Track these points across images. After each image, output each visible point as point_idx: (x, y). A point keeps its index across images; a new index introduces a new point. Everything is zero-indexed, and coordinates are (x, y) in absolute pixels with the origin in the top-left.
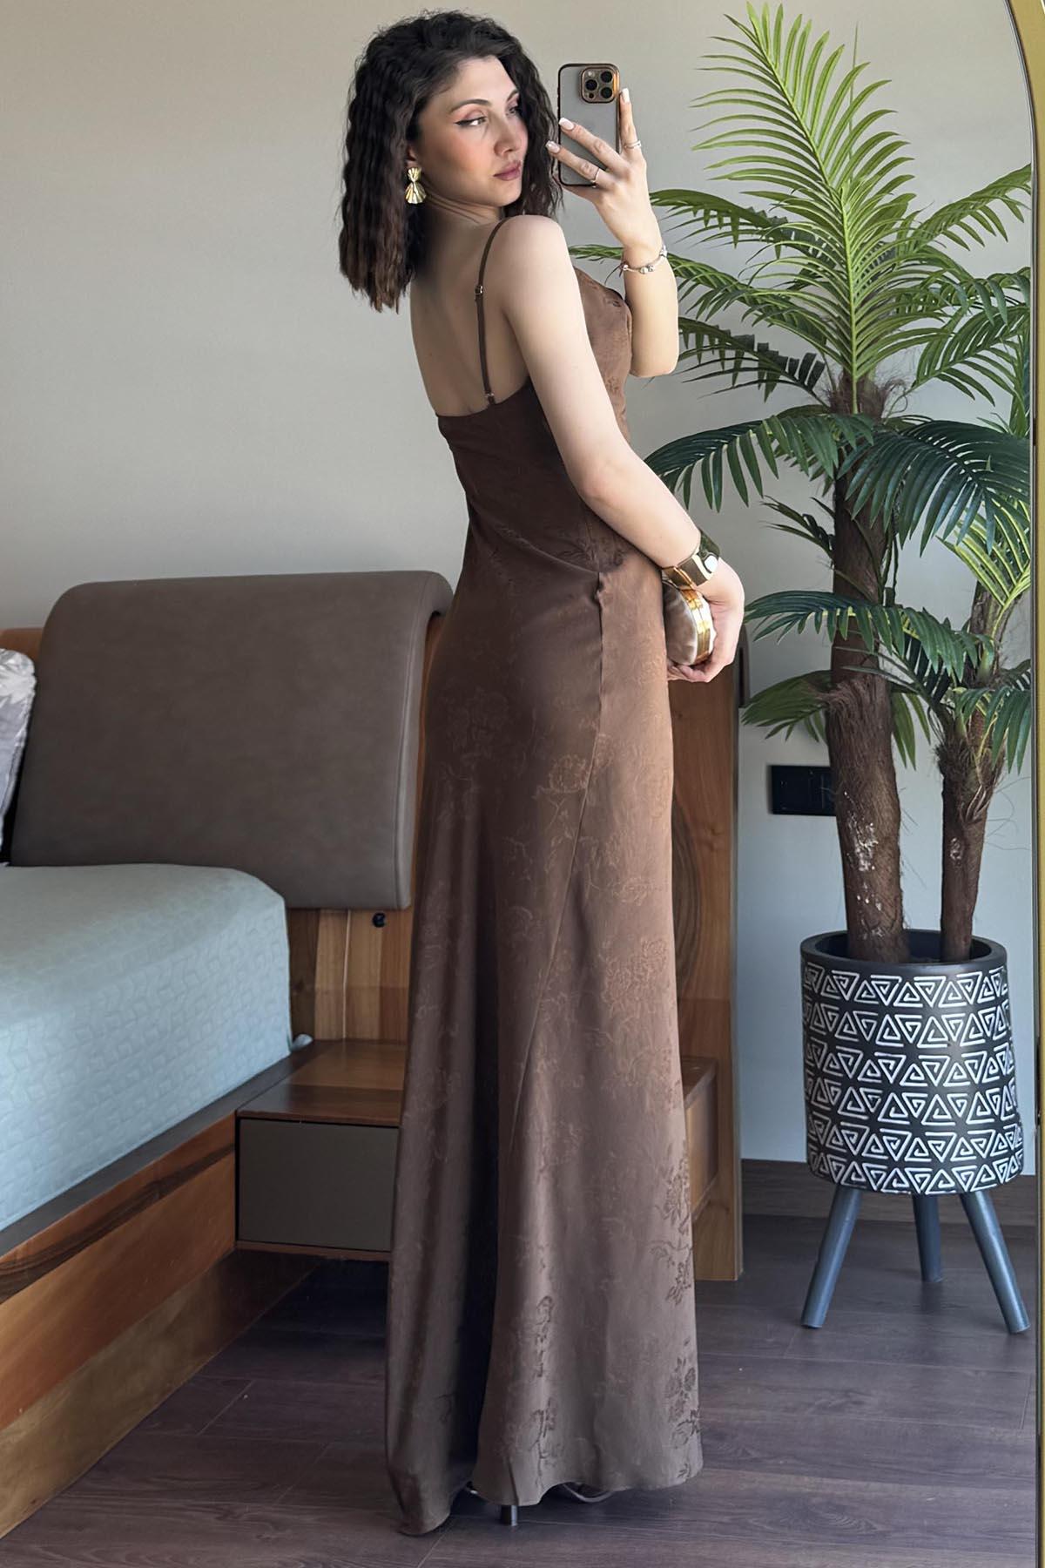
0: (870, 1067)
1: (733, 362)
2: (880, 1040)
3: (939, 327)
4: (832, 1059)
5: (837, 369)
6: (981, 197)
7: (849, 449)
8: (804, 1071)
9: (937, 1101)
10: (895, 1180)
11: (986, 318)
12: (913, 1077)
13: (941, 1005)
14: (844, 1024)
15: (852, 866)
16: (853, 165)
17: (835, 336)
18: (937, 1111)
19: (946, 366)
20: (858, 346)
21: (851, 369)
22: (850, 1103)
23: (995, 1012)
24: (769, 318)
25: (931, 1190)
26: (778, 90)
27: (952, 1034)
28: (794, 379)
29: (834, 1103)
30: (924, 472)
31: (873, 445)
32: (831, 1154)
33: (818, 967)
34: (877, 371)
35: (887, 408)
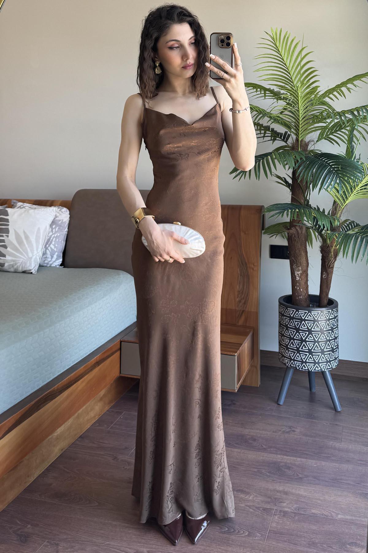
0: (298, 335)
1: (263, 134)
2: (301, 328)
3: (325, 126)
4: (287, 332)
5: (294, 137)
6: (338, 87)
7: (298, 161)
8: (279, 334)
9: (316, 345)
10: (304, 367)
11: (340, 123)
12: (310, 338)
13: (319, 319)
14: (291, 323)
15: (294, 278)
16: (301, 77)
17: (294, 127)
18: (316, 347)
19: (327, 136)
20: (301, 131)
21: (299, 137)
22: (292, 344)
23: (334, 321)
24: (275, 122)
25: (314, 370)
26: (279, 54)
27: (322, 327)
28: (282, 139)
29: (287, 344)
30: (320, 169)
31: (305, 160)
32: (286, 358)
33: (284, 307)
34: (306, 138)
35: (309, 147)
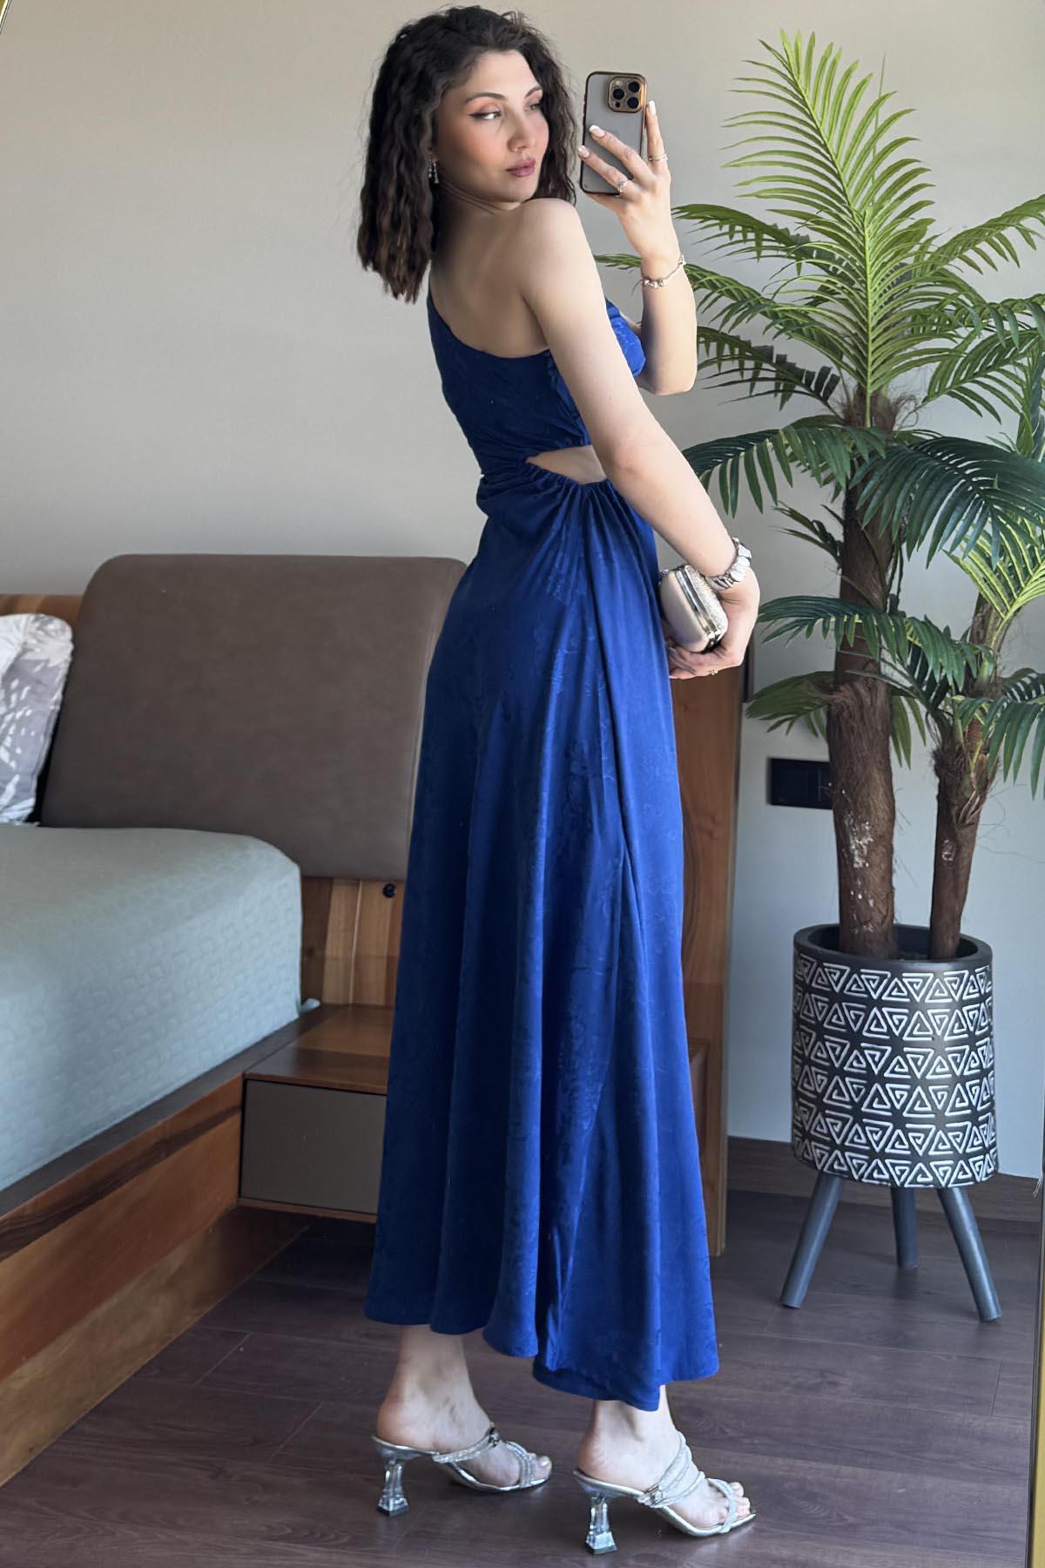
0: (857, 1057)
1: (751, 372)
2: (867, 1031)
3: (952, 347)
4: (819, 1048)
5: (852, 383)
6: (996, 225)
7: (861, 460)
8: (793, 1060)
9: (919, 1093)
10: (876, 1171)
11: (998, 340)
13: (927, 1000)
14: (833, 1015)
15: (847, 862)
16: (875, 189)
17: (852, 352)
18: (918, 1103)
19: (958, 384)
20: (873, 362)
21: (866, 384)
22: (836, 1092)
23: (979, 1009)
24: (789, 332)
25: (910, 1183)
26: (805, 113)
27: (937, 1029)
28: (810, 390)
29: (819, 1091)
30: (932, 487)
31: (884, 458)
32: (815, 1141)
33: (811, 959)
34: (890, 387)
35: (898, 422)
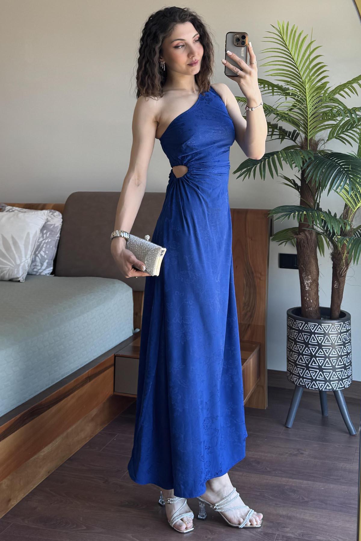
0: (307, 350)
2: (310, 342)
3: (335, 124)
4: (295, 347)
5: (303, 136)
6: (350, 83)
7: (306, 161)
8: (287, 349)
9: (327, 360)
10: (314, 385)
12: (320, 353)
13: (330, 332)
14: (300, 337)
15: (304, 288)
16: (310, 72)
17: (303, 126)
18: (327, 364)
19: (338, 135)
20: (310, 129)
21: (307, 135)
22: (301, 360)
23: (346, 334)
24: (283, 119)
25: (324, 390)
26: (287, 48)
27: (333, 341)
28: (290, 138)
29: (295, 360)
30: (329, 170)
31: (313, 160)
32: (294, 375)
33: (292, 319)
34: (316, 136)
35: (319, 147)
